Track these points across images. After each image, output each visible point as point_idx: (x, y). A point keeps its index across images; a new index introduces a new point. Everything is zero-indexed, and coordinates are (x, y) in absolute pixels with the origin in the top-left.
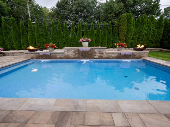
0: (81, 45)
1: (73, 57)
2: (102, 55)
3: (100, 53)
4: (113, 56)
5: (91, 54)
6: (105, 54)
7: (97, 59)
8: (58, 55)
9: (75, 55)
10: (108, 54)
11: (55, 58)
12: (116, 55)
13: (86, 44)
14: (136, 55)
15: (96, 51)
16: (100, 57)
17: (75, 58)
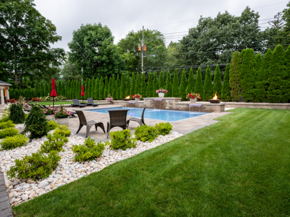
0: (157, 95)
1: (149, 106)
2: (172, 106)
3: (170, 104)
4: (182, 107)
5: (162, 104)
6: (174, 105)
7: (168, 109)
8: (139, 104)
9: (151, 105)
10: (178, 106)
11: (138, 107)
12: (185, 106)
13: (161, 95)
14: (206, 108)
15: (167, 101)
16: (171, 109)
17: (151, 108)
